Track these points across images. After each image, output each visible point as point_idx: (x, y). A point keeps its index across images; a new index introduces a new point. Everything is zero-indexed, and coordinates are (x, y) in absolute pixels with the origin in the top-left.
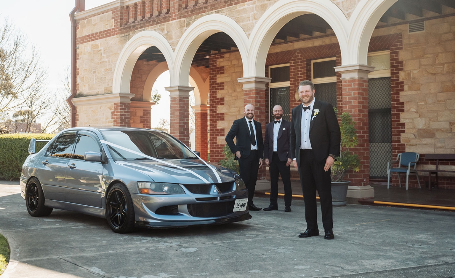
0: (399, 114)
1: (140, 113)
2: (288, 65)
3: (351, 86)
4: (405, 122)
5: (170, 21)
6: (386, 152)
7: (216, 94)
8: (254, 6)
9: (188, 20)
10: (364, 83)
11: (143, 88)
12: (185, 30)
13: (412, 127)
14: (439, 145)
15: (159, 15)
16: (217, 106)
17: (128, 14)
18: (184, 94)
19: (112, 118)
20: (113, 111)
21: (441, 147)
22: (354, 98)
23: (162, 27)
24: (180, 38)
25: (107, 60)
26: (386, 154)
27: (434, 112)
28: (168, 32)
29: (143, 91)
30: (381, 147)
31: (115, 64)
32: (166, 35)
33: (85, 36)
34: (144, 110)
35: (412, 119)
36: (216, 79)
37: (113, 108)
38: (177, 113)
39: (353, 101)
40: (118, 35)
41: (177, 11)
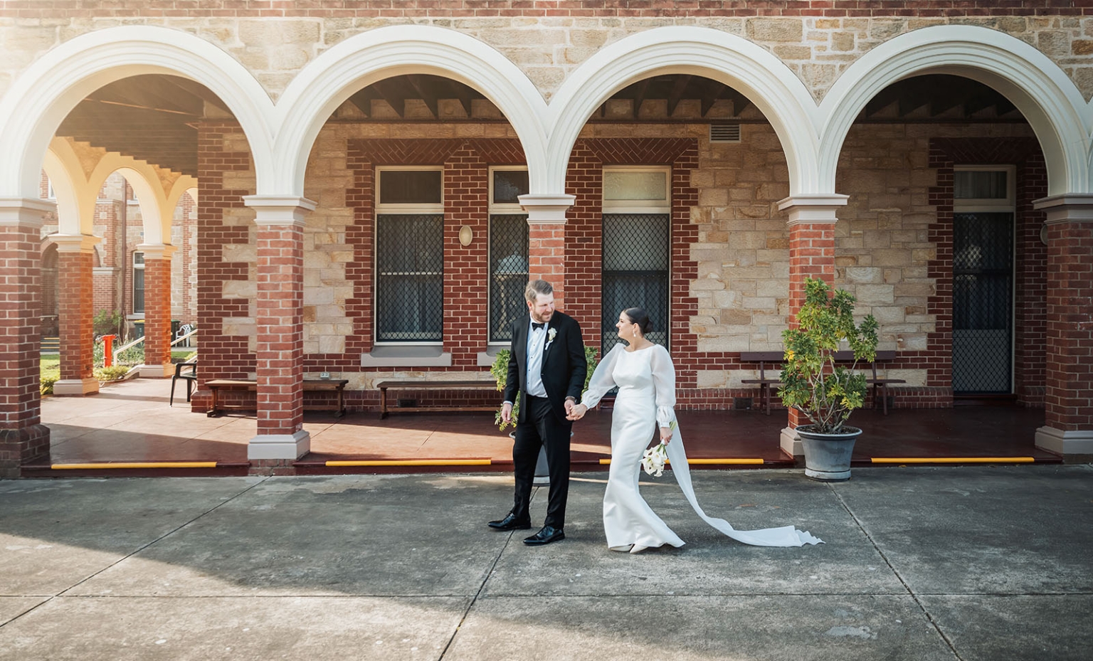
0: (687, 283)
4: (698, 296)
5: (257, 15)
7: (221, 217)
8: (566, 29)
9: (331, 24)
12: (320, 51)
13: (710, 305)
14: (758, 336)
16: (223, 245)
21: (761, 340)
23: (224, 26)
24: (301, 68)
27: (750, 281)
28: (248, 45)
32: (239, 51)
35: (712, 291)
36: (221, 180)
38: (291, 269)
40: (7, 19)
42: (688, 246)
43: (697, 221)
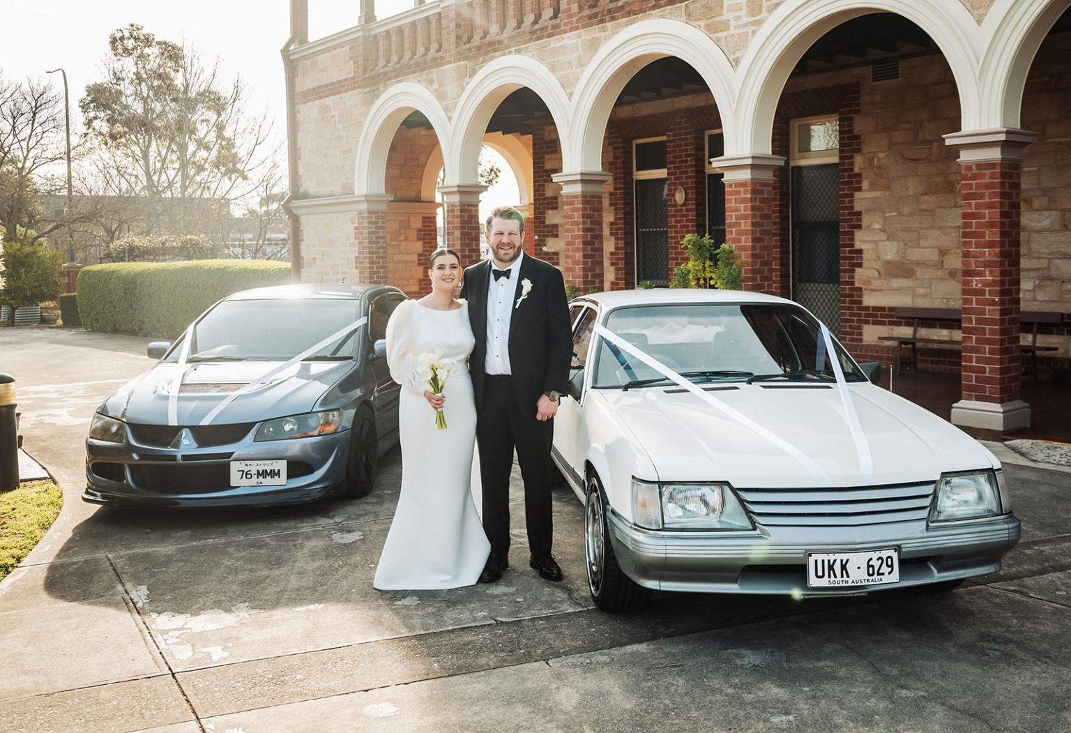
0: (852, 233)
1: (417, 223)
2: (664, 138)
3: (740, 195)
4: (863, 247)
5: (443, 66)
6: (831, 301)
7: (544, 190)
8: (579, 40)
9: (471, 64)
10: (765, 188)
11: (421, 178)
12: (468, 83)
13: (874, 257)
14: (921, 291)
15: (426, 54)
16: (546, 211)
17: (378, 50)
18: (469, 199)
19: (356, 239)
20: (356, 225)
21: (924, 296)
22: (745, 217)
23: (431, 76)
24: (459, 97)
25: (344, 134)
26: (831, 305)
27: (912, 231)
28: (440, 86)
29: (421, 184)
30: (824, 292)
31: (358, 142)
32: (437, 91)
33: (308, 90)
34: (423, 218)
35: (876, 242)
36: (543, 163)
37: (357, 221)
38: (458, 233)
39: (743, 221)
40: (360, 90)
41: (453, 47)
42: (852, 196)
43: (861, 169)
